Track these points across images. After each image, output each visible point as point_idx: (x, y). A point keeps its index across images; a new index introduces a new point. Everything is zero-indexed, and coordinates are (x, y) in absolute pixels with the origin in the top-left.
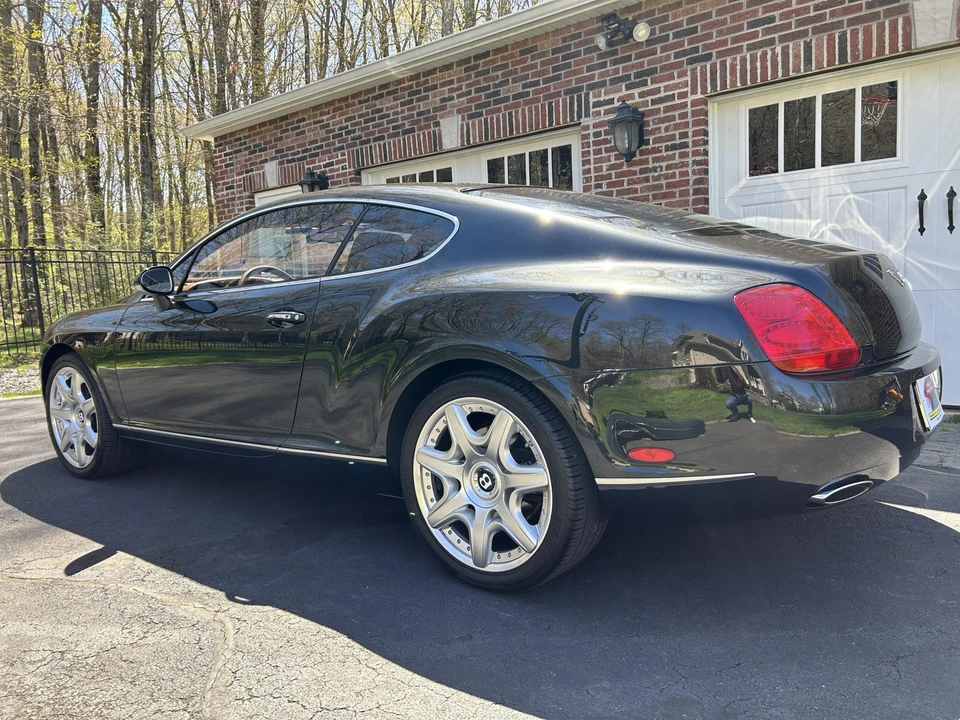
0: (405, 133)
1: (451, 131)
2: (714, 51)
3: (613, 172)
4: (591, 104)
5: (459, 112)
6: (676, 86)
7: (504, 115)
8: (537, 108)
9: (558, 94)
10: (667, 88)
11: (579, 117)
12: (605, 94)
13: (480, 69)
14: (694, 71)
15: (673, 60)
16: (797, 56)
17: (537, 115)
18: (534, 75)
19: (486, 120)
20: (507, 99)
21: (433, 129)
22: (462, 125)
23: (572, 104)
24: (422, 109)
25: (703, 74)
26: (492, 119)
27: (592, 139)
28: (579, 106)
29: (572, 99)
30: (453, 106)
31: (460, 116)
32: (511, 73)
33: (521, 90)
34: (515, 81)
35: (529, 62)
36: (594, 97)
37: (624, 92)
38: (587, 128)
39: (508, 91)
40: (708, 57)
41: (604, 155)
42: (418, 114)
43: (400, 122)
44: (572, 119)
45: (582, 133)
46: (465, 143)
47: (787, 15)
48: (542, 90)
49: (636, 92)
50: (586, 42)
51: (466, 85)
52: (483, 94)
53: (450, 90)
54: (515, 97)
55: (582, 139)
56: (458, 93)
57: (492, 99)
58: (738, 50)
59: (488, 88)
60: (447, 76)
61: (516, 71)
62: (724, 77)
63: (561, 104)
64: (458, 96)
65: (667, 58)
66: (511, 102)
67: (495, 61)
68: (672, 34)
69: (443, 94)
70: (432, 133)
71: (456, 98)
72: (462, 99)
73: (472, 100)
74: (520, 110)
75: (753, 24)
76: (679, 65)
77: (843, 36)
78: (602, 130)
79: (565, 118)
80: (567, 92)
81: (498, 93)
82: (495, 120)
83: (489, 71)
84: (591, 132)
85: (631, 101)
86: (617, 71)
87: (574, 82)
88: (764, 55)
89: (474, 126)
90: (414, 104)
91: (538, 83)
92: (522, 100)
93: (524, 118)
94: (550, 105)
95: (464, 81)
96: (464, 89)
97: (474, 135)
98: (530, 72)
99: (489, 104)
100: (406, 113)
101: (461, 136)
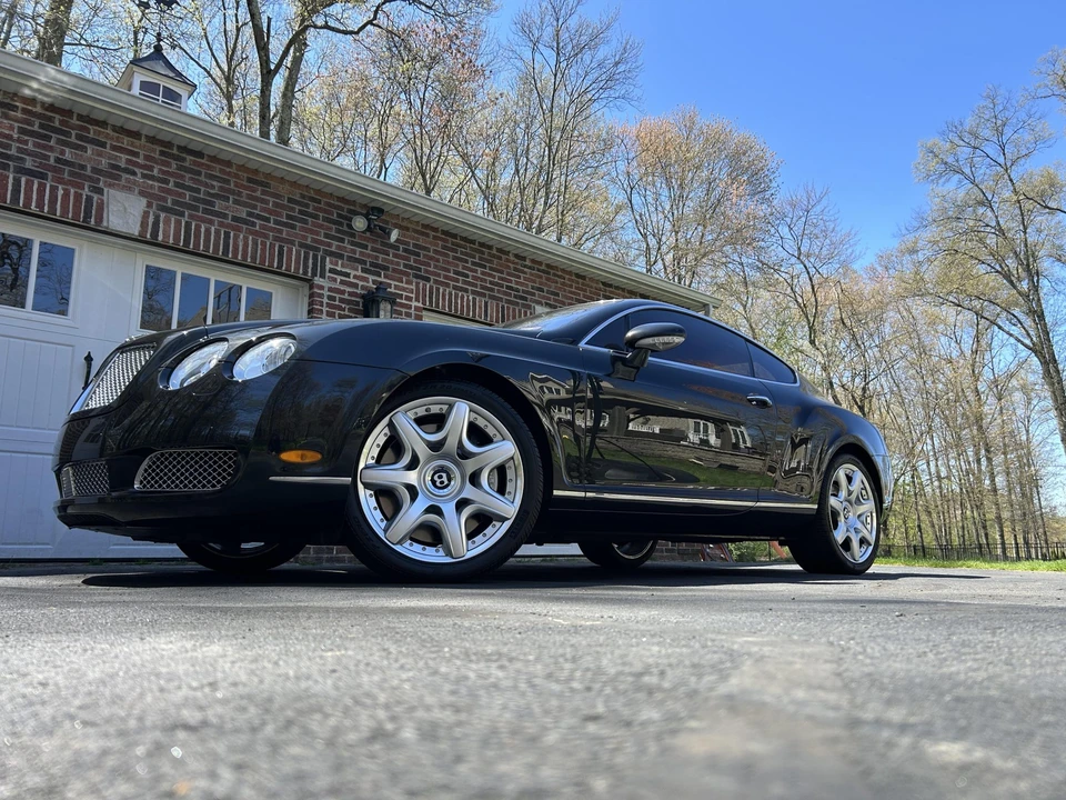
0: (21, 171)
1: (125, 210)
2: (432, 277)
4: (327, 268)
5: (142, 194)
6: (404, 289)
7: (217, 233)
8: (264, 244)
9: (292, 243)
10: (397, 287)
11: (314, 274)
12: (342, 266)
13: (187, 164)
14: (417, 284)
15: (402, 268)
16: (480, 307)
17: (263, 250)
18: (263, 210)
19: (188, 225)
20: (225, 216)
21: (86, 192)
22: (146, 215)
23: (306, 259)
24: (68, 156)
25: (424, 290)
26: (198, 228)
27: (325, 300)
28: (315, 265)
29: (307, 255)
30: (135, 183)
31: (144, 201)
32: (233, 193)
33: (244, 216)
34: (236, 202)
35: (258, 194)
36: (331, 263)
37: (359, 273)
38: (322, 288)
39: (227, 208)
40: (428, 280)
42: (58, 160)
43: (13, 152)
44: (305, 273)
45: (316, 290)
46: (148, 236)
47: (475, 278)
48: (272, 230)
49: (371, 278)
50: (325, 211)
51: (160, 170)
52: (188, 193)
53: (128, 161)
54: (235, 219)
55: (311, 296)
56: (145, 172)
57: (201, 206)
58: (447, 285)
59: (198, 191)
60: (126, 142)
61: (239, 194)
62: (438, 300)
63: (294, 253)
64: (144, 176)
65: (398, 264)
66: (229, 221)
67: (208, 167)
68: (401, 247)
69: (115, 160)
70: (85, 197)
71: (139, 175)
72: (151, 182)
73: (169, 191)
74: (241, 236)
75: (457, 273)
76: (407, 274)
77: (503, 307)
78: (338, 296)
79: (297, 269)
80: (302, 245)
81: (212, 204)
82: (203, 230)
83: (199, 174)
84: (326, 293)
85: (365, 284)
86: (354, 252)
87: (309, 240)
88: (462, 297)
89: (167, 222)
90: (52, 143)
91: (268, 220)
92: (245, 226)
93: (246, 245)
94: (281, 248)
95: (157, 164)
96: (155, 172)
97: (167, 232)
98: (259, 204)
99: (196, 209)
100: (30, 146)
101: (142, 225)
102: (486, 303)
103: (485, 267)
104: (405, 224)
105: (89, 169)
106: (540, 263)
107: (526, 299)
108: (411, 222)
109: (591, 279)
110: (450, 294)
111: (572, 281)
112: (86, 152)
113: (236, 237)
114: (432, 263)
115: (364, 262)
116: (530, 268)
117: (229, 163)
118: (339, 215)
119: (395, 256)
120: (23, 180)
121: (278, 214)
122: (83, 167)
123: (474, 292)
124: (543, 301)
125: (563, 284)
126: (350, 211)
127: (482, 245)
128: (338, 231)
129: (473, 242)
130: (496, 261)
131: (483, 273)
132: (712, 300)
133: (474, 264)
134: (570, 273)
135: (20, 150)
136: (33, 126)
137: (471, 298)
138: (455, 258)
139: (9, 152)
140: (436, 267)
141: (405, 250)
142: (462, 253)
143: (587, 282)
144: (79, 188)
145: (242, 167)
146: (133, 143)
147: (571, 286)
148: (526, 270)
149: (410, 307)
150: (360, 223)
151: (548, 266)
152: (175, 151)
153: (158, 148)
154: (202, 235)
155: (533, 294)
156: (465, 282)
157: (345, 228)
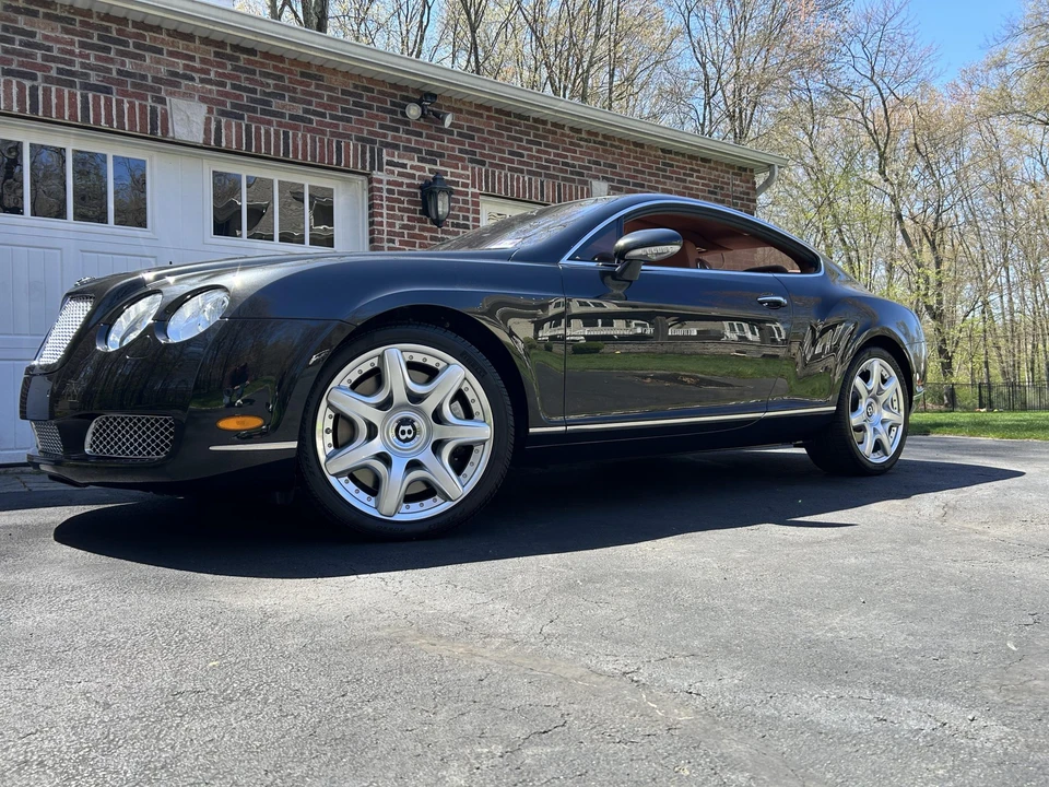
0: (87, 87)
1: (188, 118)
2: (487, 161)
3: (406, 232)
4: (385, 161)
5: (203, 99)
6: (460, 176)
7: (277, 133)
8: (322, 141)
9: (349, 137)
10: (452, 174)
11: (372, 168)
12: (399, 157)
13: (241, 64)
14: (473, 168)
15: (457, 153)
17: (322, 147)
18: (318, 105)
19: (248, 128)
20: (282, 115)
21: (150, 103)
22: (208, 121)
23: (364, 153)
24: (128, 67)
25: (480, 174)
26: (258, 129)
27: (385, 194)
28: (372, 157)
29: (364, 148)
30: (194, 88)
31: (204, 107)
32: (288, 89)
33: (300, 113)
34: (292, 99)
35: (312, 88)
36: (388, 155)
37: (416, 163)
38: (380, 181)
39: (284, 107)
40: (483, 163)
41: (397, 212)
42: (120, 72)
43: (77, 68)
44: (364, 167)
45: (375, 184)
46: (212, 143)
47: (531, 157)
48: (329, 125)
49: (427, 166)
50: (379, 100)
51: (216, 72)
52: (245, 94)
53: (186, 67)
54: (292, 117)
55: (371, 190)
56: (203, 76)
57: (259, 107)
58: (503, 167)
59: (254, 91)
60: (181, 46)
61: (294, 91)
62: (494, 184)
63: (352, 148)
64: (202, 81)
65: (453, 149)
66: (287, 120)
67: (263, 65)
68: (455, 131)
69: (173, 66)
70: (149, 108)
71: (197, 80)
72: (209, 87)
73: (227, 95)
74: (300, 135)
75: (511, 153)
76: (462, 160)
77: (559, 186)
78: (396, 189)
79: (356, 164)
80: (359, 139)
81: (268, 103)
82: (263, 132)
83: (254, 72)
84: (385, 187)
85: (421, 173)
86: (409, 141)
87: (365, 132)
88: (518, 178)
89: (228, 127)
90: (112, 55)
91: (323, 115)
92: (302, 124)
93: (305, 144)
94: (338, 143)
95: (213, 66)
96: (212, 76)
97: (230, 137)
98: (314, 99)
99: (254, 110)
100: (92, 61)
101: (205, 133)
102: (542, 183)
103: (539, 144)
104: (458, 106)
105: (150, 78)
106: (596, 134)
107: (582, 174)
108: (464, 103)
109: (650, 147)
110: (506, 176)
111: (630, 150)
112: (145, 61)
113: (295, 136)
114: (487, 145)
115: (420, 151)
116: (586, 140)
117: (281, 59)
118: (393, 104)
119: (450, 141)
120: (90, 96)
121: (334, 108)
122: (144, 77)
123: (529, 172)
124: (600, 175)
125: (621, 155)
126: (403, 98)
127: (536, 120)
128: (393, 120)
129: (527, 118)
130: (550, 136)
131: (538, 151)
132: (777, 160)
133: (529, 142)
134: (627, 142)
135: (83, 65)
136: (92, 39)
137: (526, 179)
138: (509, 137)
139: (73, 69)
140: (491, 149)
141: (459, 134)
142: (516, 131)
143: (646, 150)
144: (143, 99)
145: (295, 62)
146: (188, 46)
147: (629, 156)
148: (582, 143)
149: (467, 194)
150: (413, 111)
151: (604, 136)
152: (228, 51)
153: (213, 49)
154: (263, 138)
155: (590, 169)
156: (520, 163)
157: (400, 117)
